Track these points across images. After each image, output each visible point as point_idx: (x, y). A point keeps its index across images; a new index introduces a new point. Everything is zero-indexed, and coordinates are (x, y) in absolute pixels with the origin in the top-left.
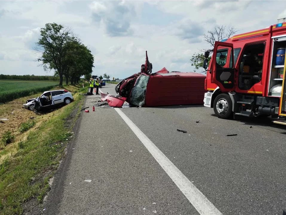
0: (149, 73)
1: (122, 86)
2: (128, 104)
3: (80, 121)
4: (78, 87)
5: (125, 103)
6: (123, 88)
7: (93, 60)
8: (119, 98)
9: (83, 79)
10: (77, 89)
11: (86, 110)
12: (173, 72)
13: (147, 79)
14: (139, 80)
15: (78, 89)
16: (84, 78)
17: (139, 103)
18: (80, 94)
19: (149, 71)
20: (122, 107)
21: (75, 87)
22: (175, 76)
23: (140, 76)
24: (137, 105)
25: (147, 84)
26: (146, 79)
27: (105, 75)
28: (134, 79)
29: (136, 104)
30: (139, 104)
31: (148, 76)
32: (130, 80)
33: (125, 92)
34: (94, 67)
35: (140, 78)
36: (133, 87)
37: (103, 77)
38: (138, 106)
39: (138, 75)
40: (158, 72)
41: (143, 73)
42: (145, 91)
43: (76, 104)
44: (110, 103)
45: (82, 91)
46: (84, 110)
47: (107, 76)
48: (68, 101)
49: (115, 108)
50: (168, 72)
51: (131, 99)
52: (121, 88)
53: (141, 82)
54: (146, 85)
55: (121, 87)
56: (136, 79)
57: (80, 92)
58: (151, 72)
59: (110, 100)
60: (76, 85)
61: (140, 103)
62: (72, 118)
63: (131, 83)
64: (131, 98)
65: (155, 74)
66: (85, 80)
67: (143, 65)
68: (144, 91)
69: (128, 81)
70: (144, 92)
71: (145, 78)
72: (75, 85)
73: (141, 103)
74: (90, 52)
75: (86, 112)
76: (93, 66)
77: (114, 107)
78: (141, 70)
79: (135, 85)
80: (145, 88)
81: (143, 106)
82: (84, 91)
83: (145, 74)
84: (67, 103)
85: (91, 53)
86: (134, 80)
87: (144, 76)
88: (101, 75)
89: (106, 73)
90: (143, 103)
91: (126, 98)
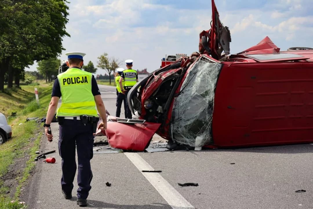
0: (223, 53)
1: (145, 91)
2: (165, 142)
3: (36, 181)
4: (19, 100)
5: (157, 139)
7: (66, 14)
8: (138, 125)
9: (33, 74)
10: (16, 106)
11: (49, 157)
12: (295, 49)
13: (216, 72)
14: (194, 73)
15: (21, 107)
16: (36, 70)
17: (195, 137)
18: (28, 120)
19: (222, 49)
20: (147, 149)
21: (10, 101)
22: (296, 61)
23: (195, 63)
24: (188, 146)
25: (217, 85)
26: (214, 72)
27: (104, 61)
28: (179, 72)
29: (188, 141)
30: (194, 142)
31: (217, 63)
32: (168, 74)
33: (154, 106)
34: (69, 36)
35: (195, 67)
36: (177, 93)
37: (95, 67)
38: (192, 149)
39: (192, 61)
40: (247, 51)
41: (205, 56)
42: (210, 105)
43: (22, 145)
44: (113, 139)
45: (32, 111)
46: (44, 157)
47: (110, 62)
49: (126, 154)
50: (277, 51)
51: (173, 128)
53: (198, 80)
54: (212, 86)
55: (143, 94)
56: (185, 72)
57: (25, 113)
58: (229, 50)
60: (14, 95)
61: (196, 139)
62: (14, 176)
64: (172, 125)
65: (239, 56)
66: (39, 76)
67: (204, 34)
68: (207, 105)
69: (164, 77)
70: (208, 108)
71: (210, 69)
72: (10, 95)
73: (199, 140)
75: (48, 162)
76: (64, 33)
77: (125, 150)
78: (200, 45)
79: (181, 90)
80: (211, 97)
81: (205, 147)
82: (39, 110)
83: (210, 58)
86: (181, 75)
87: (208, 64)
88: (89, 61)
89: (106, 55)
90: (204, 140)
91: (157, 126)
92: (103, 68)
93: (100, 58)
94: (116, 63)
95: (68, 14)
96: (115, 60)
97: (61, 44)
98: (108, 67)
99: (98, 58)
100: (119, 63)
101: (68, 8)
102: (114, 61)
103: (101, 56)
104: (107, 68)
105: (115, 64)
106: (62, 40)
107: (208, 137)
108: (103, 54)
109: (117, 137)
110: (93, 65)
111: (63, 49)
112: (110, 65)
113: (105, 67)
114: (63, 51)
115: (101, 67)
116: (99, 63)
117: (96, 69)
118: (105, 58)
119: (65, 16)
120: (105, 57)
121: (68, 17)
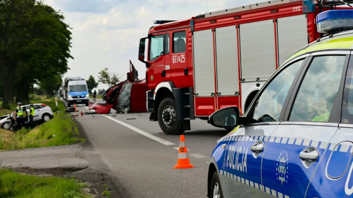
2: (115, 111)
5: (112, 110)
6: (110, 95)
7: (70, 38)
8: (106, 105)
13: (131, 86)
14: (124, 87)
19: (135, 79)
20: (109, 113)
25: (131, 91)
29: (123, 110)
31: (131, 84)
32: (116, 87)
33: (111, 99)
34: (73, 58)
35: (125, 85)
36: (119, 94)
38: (123, 113)
39: (124, 83)
41: (129, 81)
42: (129, 98)
48: (46, 118)
51: (118, 106)
52: (107, 96)
53: (125, 90)
54: (130, 91)
55: (107, 94)
56: (122, 87)
58: (137, 79)
59: (97, 107)
63: (117, 91)
67: (128, 74)
69: (114, 89)
71: (129, 86)
73: (126, 109)
74: (62, 17)
76: (68, 56)
78: (127, 78)
80: (130, 95)
81: (129, 112)
84: (46, 120)
85: (64, 21)
86: (120, 88)
87: (129, 84)
88: (90, 75)
89: (106, 69)
90: (128, 110)
91: (112, 105)
92: (104, 83)
93: (101, 73)
94: (117, 77)
95: (71, 38)
96: (116, 75)
97: (66, 64)
98: (109, 81)
99: (99, 73)
100: (120, 78)
101: (71, 33)
102: (114, 76)
103: (102, 71)
104: (108, 83)
105: (115, 78)
106: (67, 61)
107: (129, 109)
108: (103, 69)
109: (98, 109)
110: (94, 80)
111: (68, 68)
112: (111, 79)
113: (106, 81)
114: (68, 70)
115: (102, 81)
116: (100, 78)
117: (97, 84)
118: (106, 73)
119: (69, 40)
120: (106, 71)
121: (71, 41)
